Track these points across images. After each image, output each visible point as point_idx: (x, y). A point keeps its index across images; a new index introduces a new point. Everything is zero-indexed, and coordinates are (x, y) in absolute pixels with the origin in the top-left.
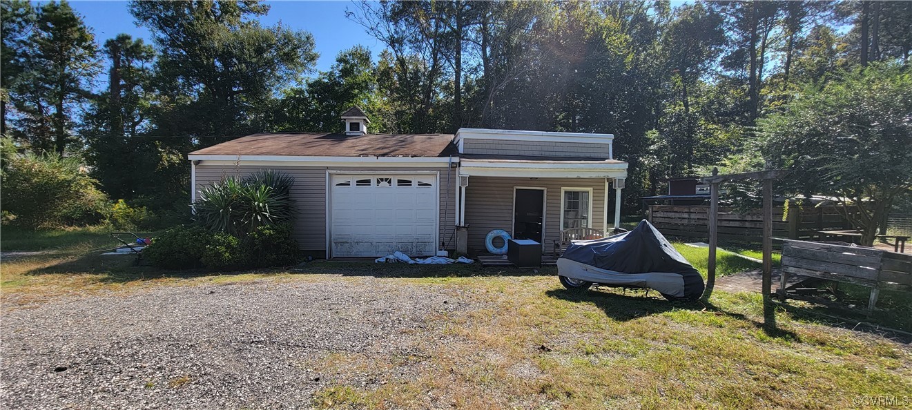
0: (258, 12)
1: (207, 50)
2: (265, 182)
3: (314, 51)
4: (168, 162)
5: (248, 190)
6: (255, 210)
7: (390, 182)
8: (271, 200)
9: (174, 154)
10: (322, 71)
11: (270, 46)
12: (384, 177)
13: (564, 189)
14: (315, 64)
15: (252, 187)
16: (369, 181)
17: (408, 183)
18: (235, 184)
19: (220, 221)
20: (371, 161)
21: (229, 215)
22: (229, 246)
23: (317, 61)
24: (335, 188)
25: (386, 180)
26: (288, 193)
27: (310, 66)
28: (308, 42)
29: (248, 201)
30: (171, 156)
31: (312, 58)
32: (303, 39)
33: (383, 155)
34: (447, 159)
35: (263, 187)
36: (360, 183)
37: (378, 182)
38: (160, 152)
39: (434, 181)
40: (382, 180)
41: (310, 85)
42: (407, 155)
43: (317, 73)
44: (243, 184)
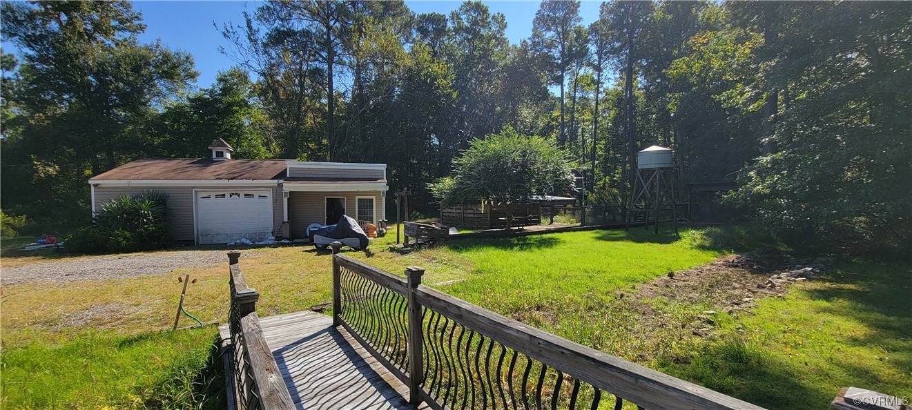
0: (135, 31)
1: (81, 68)
2: (148, 198)
3: (193, 70)
4: (45, 173)
5: (136, 204)
6: (142, 216)
7: (239, 195)
8: (155, 209)
9: (50, 166)
10: (202, 88)
11: (148, 64)
12: (235, 192)
13: (357, 198)
14: (196, 81)
15: (140, 202)
16: (224, 195)
17: (252, 196)
18: (127, 200)
19: (118, 223)
20: (225, 182)
21: (124, 219)
22: (125, 237)
23: (198, 78)
24: (201, 201)
25: (236, 194)
26: (165, 204)
27: (190, 82)
28: (187, 61)
29: (137, 210)
30: (48, 168)
31: (193, 76)
32: (182, 58)
33: (232, 179)
34: (276, 181)
35: (147, 201)
36: (217, 196)
37: (231, 196)
38: (36, 165)
39: (269, 194)
40: (233, 194)
41: (191, 100)
42: (249, 179)
43: (198, 90)
44: (133, 199)
